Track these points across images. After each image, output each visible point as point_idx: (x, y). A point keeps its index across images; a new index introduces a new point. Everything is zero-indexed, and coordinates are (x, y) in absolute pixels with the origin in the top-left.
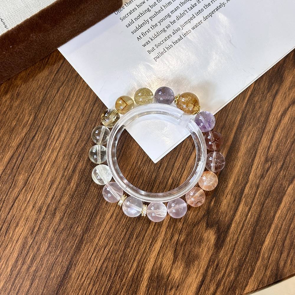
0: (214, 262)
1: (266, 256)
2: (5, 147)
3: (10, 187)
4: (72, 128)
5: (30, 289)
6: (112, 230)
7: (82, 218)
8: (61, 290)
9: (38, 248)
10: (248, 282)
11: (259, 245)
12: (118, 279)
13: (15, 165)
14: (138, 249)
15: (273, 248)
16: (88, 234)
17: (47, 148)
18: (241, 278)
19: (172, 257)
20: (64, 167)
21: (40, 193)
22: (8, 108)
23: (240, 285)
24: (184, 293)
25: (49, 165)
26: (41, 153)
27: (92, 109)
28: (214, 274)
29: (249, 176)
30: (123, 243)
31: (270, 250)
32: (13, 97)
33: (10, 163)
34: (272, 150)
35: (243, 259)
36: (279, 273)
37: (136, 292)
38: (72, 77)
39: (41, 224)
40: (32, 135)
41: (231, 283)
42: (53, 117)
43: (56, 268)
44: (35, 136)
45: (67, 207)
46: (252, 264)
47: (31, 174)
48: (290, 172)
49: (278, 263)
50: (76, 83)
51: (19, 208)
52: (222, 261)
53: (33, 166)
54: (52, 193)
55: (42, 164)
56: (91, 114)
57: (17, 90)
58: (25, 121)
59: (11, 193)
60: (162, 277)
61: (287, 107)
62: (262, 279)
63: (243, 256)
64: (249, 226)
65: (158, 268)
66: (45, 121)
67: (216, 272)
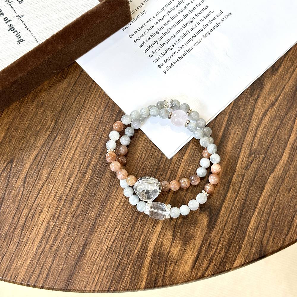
0: (207, 240)
2: (31, 147)
3: (36, 180)
4: (87, 130)
5: (52, 265)
6: (120, 215)
7: (95, 205)
9: (59, 230)
11: (245, 226)
12: (125, 256)
13: (40, 161)
14: (143, 231)
15: (258, 228)
16: (100, 219)
17: (66, 147)
18: (230, 255)
19: (171, 237)
20: (80, 162)
21: (60, 185)
22: (34, 115)
23: (229, 260)
24: (181, 268)
25: (68, 161)
26: (61, 151)
27: (103, 114)
28: (207, 251)
29: (236, 167)
30: (130, 225)
31: (255, 230)
32: (38, 106)
33: (35, 160)
34: (255, 146)
35: (231, 237)
36: (263, 249)
37: (141, 267)
38: (86, 88)
39: (61, 210)
40: (53, 137)
41: (222, 258)
42: (71, 122)
43: (73, 247)
44: (56, 137)
45: (83, 195)
47: (52, 169)
48: (271, 163)
49: (262, 241)
50: (90, 93)
51: (43, 197)
52: (214, 240)
53: (54, 163)
54: (70, 185)
55: (61, 160)
56: (102, 118)
57: (42, 100)
58: (48, 125)
59: (36, 185)
60: (163, 254)
61: (267, 108)
62: (248, 255)
63: (232, 236)
64: (236, 210)
65: (159, 246)
66: (64, 125)
67: (209, 250)
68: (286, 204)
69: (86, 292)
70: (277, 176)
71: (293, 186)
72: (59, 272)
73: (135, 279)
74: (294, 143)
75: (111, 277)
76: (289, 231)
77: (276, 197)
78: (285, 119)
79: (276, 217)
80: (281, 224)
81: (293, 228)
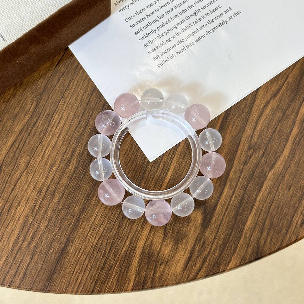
0: (200, 240)
1: (248, 235)
2: (8, 132)
3: (13, 169)
4: (72, 115)
5: (30, 264)
7: (79, 199)
8: (59, 265)
9: (38, 226)
11: (242, 225)
12: (112, 255)
13: (17, 149)
14: (131, 228)
15: (255, 228)
16: (85, 214)
17: (48, 133)
18: (225, 255)
19: (162, 235)
20: (63, 151)
21: (40, 176)
22: (11, 96)
23: (224, 261)
24: (173, 269)
25: (49, 149)
26: (42, 138)
27: (90, 98)
28: (200, 251)
29: (234, 162)
30: (117, 222)
31: (251, 230)
33: (12, 147)
34: (255, 139)
35: (227, 237)
36: (260, 251)
37: (128, 267)
38: (71, 69)
39: (41, 203)
40: (34, 121)
41: (216, 259)
42: (54, 105)
43: (54, 244)
44: (36, 122)
45: (66, 188)
46: (235, 242)
47: (32, 158)
48: (271, 158)
49: (259, 241)
50: (76, 74)
51: (20, 189)
52: (208, 239)
53: (34, 151)
54: (52, 176)
55: (42, 148)
56: (89, 103)
58: (27, 108)
59: (13, 175)
60: (152, 253)
61: (269, 99)
62: (244, 256)
63: (227, 235)
64: (233, 208)
65: (149, 245)
66: (46, 109)
67: (202, 249)
68: (285, 203)
69: (68, 293)
70: (277, 173)
71: (293, 183)
72: (37, 272)
73: (121, 280)
74: (296, 138)
75: (96, 278)
76: (287, 231)
77: (275, 195)
78: (288, 111)
79: (275, 217)
80: (280, 224)
81: (292, 228)
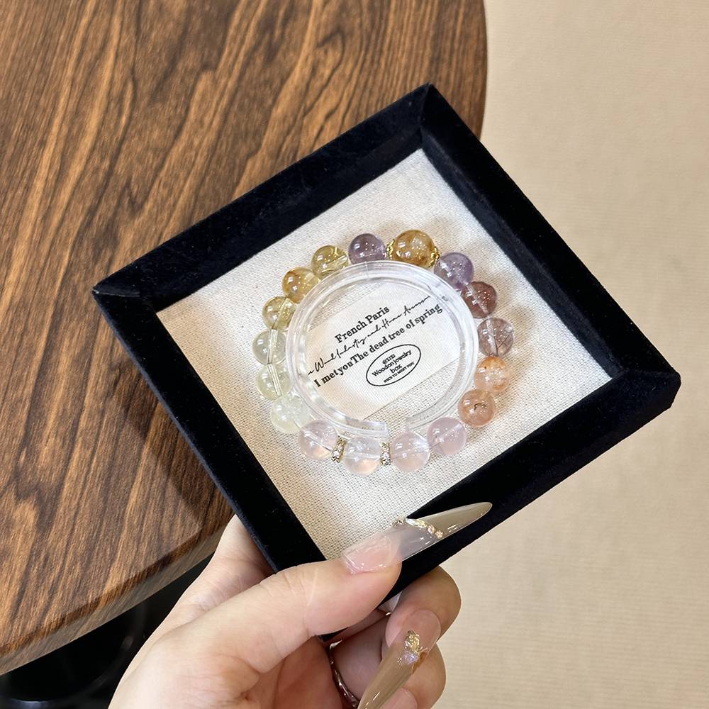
10: (109, 573)
